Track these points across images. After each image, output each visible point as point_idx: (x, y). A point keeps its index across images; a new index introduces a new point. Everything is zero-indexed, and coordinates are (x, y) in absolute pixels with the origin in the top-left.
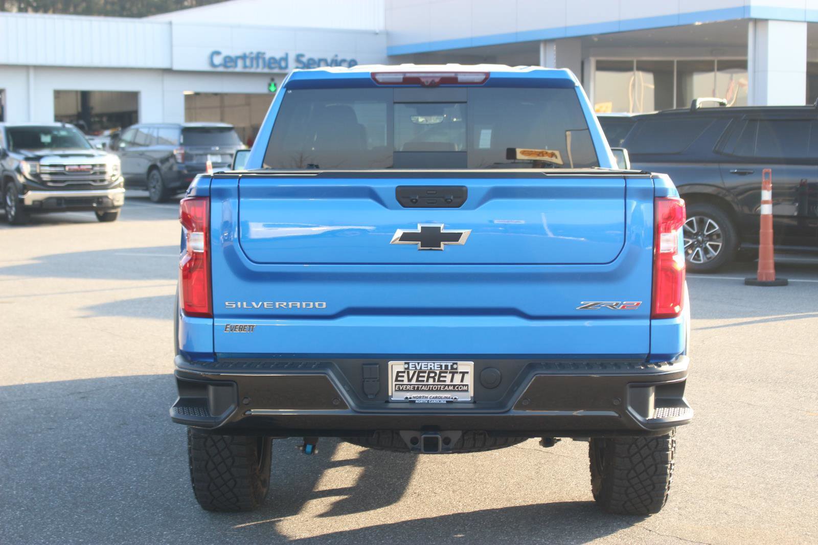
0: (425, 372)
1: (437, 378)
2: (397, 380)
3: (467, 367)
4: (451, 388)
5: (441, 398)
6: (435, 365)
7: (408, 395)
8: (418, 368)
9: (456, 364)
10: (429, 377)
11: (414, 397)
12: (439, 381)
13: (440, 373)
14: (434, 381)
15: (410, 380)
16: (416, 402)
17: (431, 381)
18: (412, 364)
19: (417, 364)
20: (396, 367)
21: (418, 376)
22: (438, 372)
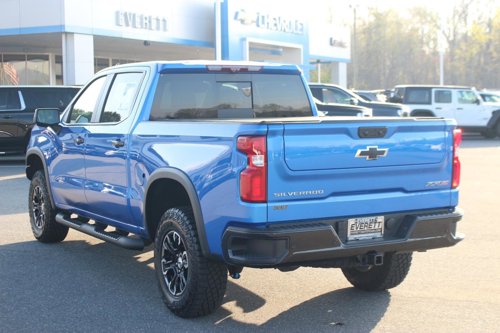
0: (363, 224)
1: (368, 226)
2: (351, 229)
3: (381, 219)
4: (374, 231)
5: (369, 236)
6: (367, 220)
7: (356, 236)
8: (361, 222)
9: (377, 218)
10: (365, 226)
11: (358, 237)
12: (369, 228)
13: (370, 223)
14: (367, 228)
15: (357, 228)
16: (360, 239)
17: (366, 228)
18: (359, 219)
19: (360, 220)
20: (351, 222)
21: (361, 226)
22: (369, 223)
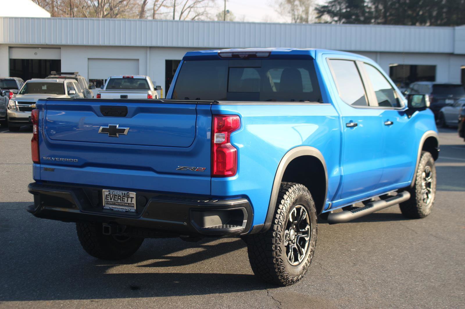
0: (117, 196)
1: (121, 199)
2: (106, 199)
3: (133, 194)
4: (127, 205)
5: (124, 209)
6: (120, 193)
7: (111, 206)
8: (114, 194)
9: (128, 193)
10: (118, 199)
11: (113, 208)
12: (122, 201)
13: (123, 197)
14: (120, 201)
15: (111, 199)
16: (114, 210)
17: (119, 201)
18: (111, 191)
19: (113, 192)
20: (105, 192)
21: (114, 198)
22: (122, 196)
